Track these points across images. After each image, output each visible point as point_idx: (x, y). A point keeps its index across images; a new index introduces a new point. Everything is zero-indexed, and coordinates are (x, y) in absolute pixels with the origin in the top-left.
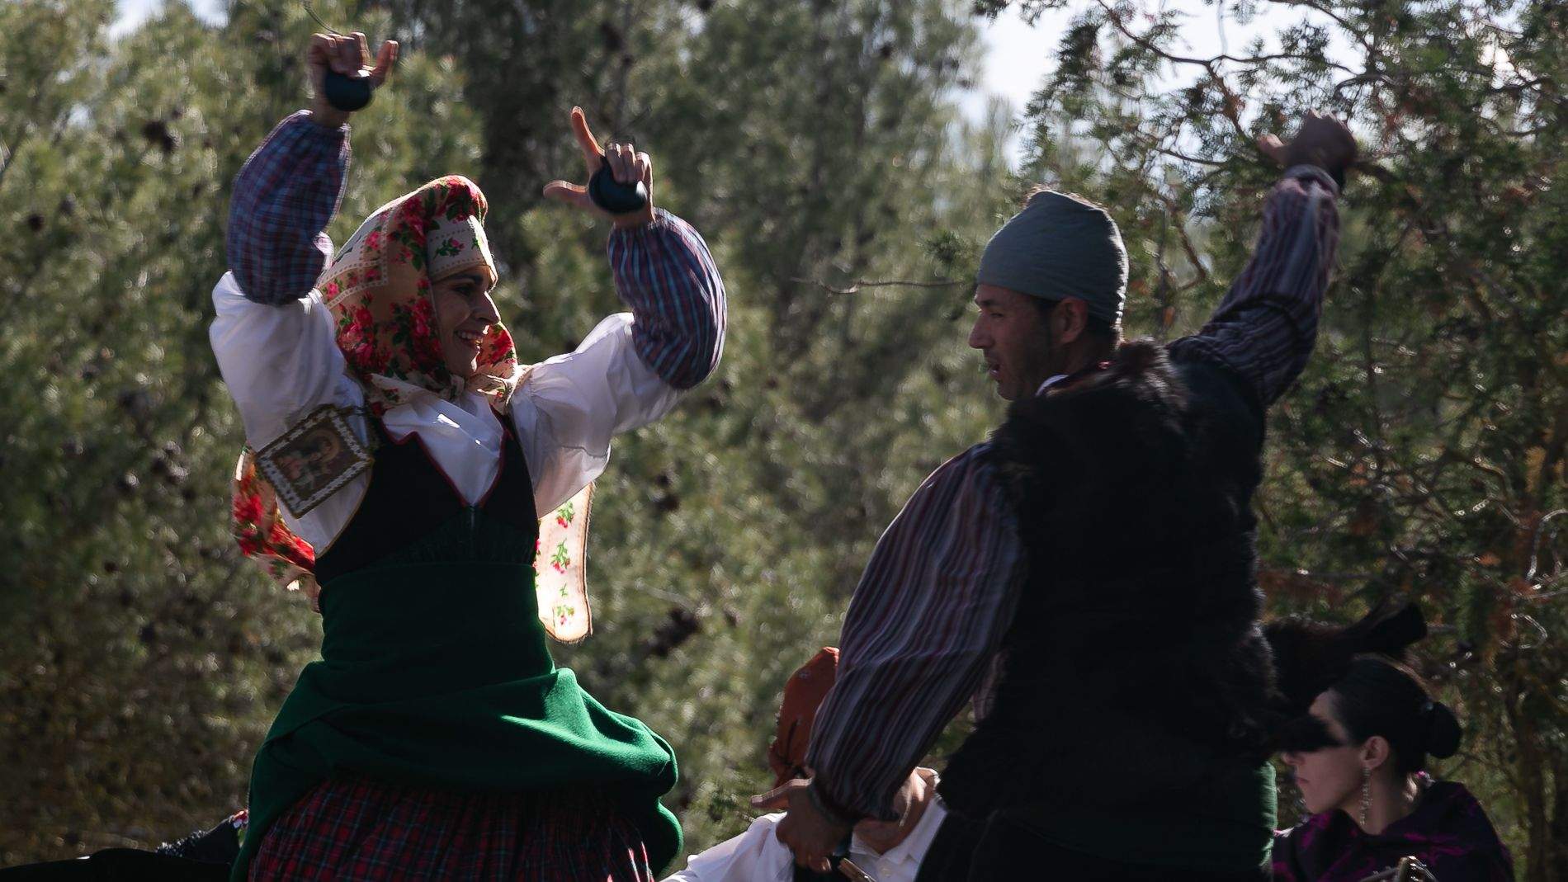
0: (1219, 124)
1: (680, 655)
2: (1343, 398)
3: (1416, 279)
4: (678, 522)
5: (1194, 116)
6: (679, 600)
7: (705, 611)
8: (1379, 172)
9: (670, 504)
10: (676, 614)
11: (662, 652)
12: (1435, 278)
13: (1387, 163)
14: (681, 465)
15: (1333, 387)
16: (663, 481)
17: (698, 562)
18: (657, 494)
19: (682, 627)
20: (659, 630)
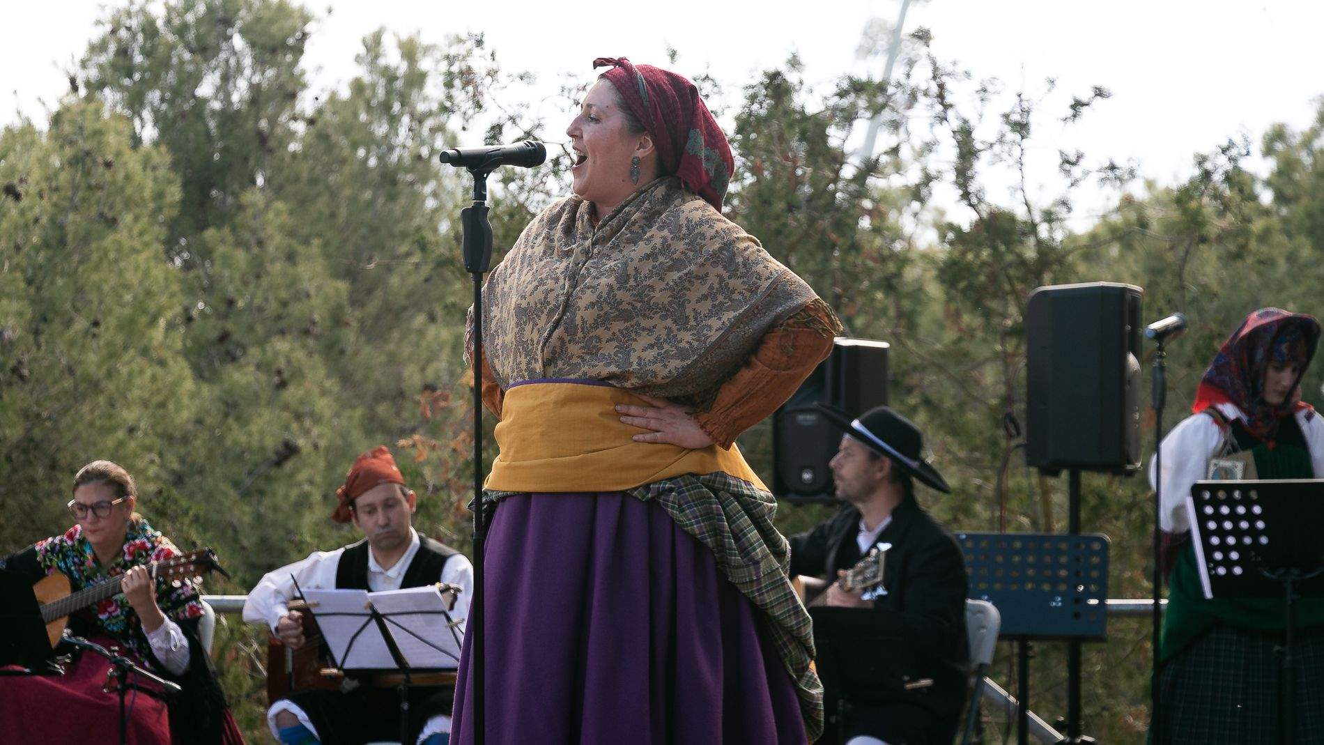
1: (288, 466)
4: (288, 393)
6: (287, 436)
7: (301, 442)
9: (283, 385)
10: (287, 445)
11: (278, 464)
14: (289, 362)
17: (298, 417)
18: (276, 379)
19: (290, 450)
20: (277, 453)
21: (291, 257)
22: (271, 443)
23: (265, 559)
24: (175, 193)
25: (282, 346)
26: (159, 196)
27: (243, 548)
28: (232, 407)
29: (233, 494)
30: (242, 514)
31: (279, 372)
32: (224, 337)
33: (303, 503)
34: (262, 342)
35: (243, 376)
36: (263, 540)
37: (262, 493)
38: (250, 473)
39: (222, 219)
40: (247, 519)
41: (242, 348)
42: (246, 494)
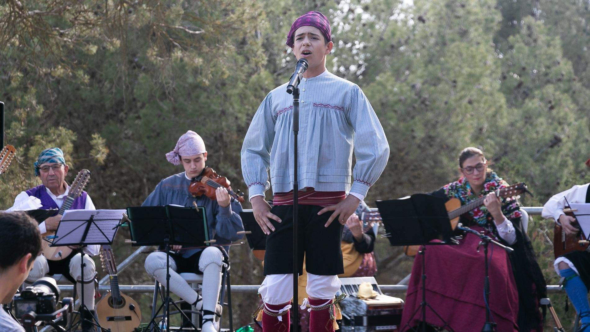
1: (556, 148)
4: (554, 112)
6: (556, 133)
7: (562, 137)
9: (552, 108)
10: (555, 138)
11: (552, 146)
14: (554, 98)
17: (560, 123)
18: (549, 105)
19: (556, 141)
20: (551, 141)
22: (548, 137)
23: (546, 191)
25: (550, 89)
27: (536, 186)
28: (528, 118)
29: (531, 160)
30: (535, 170)
31: (550, 102)
32: (520, 85)
33: (564, 165)
35: (533, 104)
36: (545, 182)
37: (545, 160)
38: (538, 151)
40: (537, 172)
41: (531, 90)
42: (537, 161)
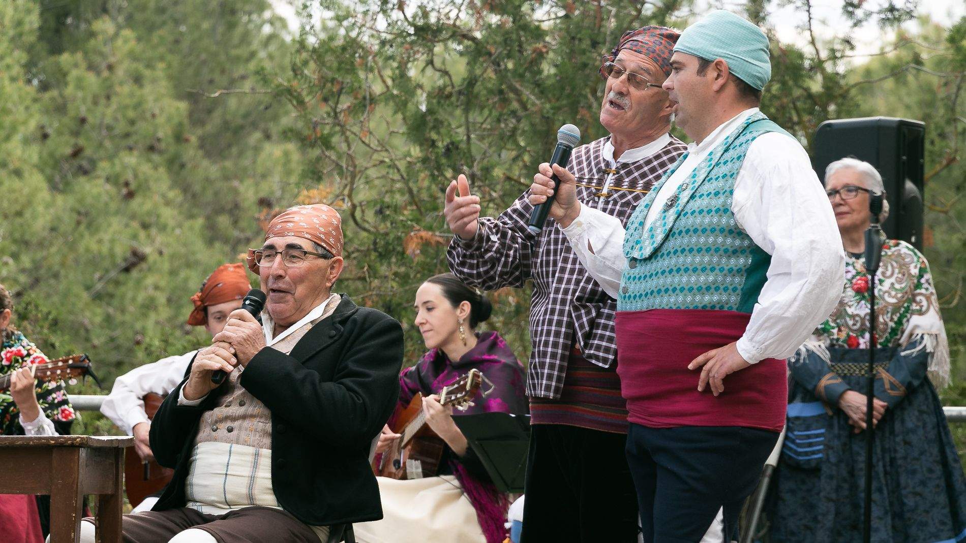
0: (396, 15)
1: (135, 273)
2: (457, 148)
3: (491, 92)
4: (135, 203)
5: (384, 11)
6: (135, 244)
7: (147, 250)
8: (474, 39)
9: (130, 195)
10: (135, 253)
11: (127, 270)
12: (501, 92)
13: (478, 35)
14: (136, 176)
15: (452, 143)
16: (127, 184)
17: (145, 226)
18: (124, 191)
19: (137, 259)
20: (126, 260)
21: (138, 80)
22: (120, 251)
23: (114, 357)
24: (33, 20)
25: (131, 159)
26: (19, 23)
27: (95, 346)
28: (84, 216)
29: (85, 296)
30: (92, 316)
32: (77, 152)
33: (149, 306)
34: (111, 158)
35: (94, 188)
36: (112, 339)
37: (111, 296)
38: (101, 278)
39: (76, 45)
40: (98, 319)
41: (93, 162)
42: (98, 297)
